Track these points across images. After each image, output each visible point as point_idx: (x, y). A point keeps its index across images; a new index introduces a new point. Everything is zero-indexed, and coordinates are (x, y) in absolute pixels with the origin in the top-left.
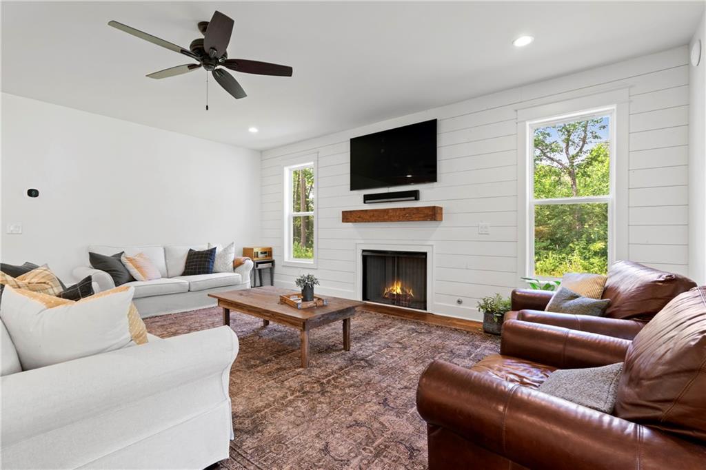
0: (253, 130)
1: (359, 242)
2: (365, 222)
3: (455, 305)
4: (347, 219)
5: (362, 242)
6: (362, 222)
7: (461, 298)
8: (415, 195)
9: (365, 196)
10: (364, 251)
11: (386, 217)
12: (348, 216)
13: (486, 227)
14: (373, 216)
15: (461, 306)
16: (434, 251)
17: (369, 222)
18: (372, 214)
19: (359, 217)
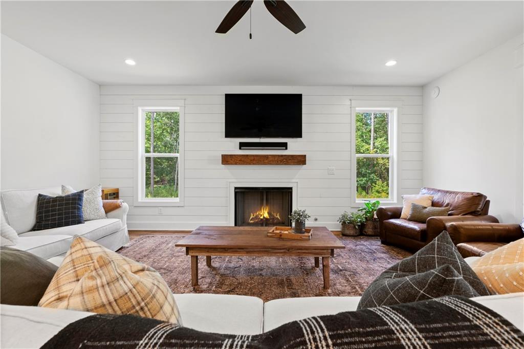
0: (130, 62)
1: (231, 181)
3: (312, 222)
4: (227, 162)
5: (235, 180)
7: (317, 217)
8: (285, 145)
9: (240, 143)
10: (236, 188)
11: (267, 161)
12: (227, 160)
13: (333, 170)
14: (254, 160)
15: (317, 222)
16: (299, 187)
17: (250, 164)
18: (252, 158)
19: (240, 160)
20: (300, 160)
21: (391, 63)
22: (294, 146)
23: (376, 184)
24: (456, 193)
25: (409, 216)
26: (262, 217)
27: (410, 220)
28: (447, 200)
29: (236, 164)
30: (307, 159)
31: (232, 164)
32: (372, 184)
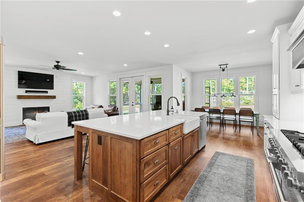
4: (20, 98)
5: (23, 105)
8: (47, 92)
9: (26, 91)
10: (23, 108)
16: (52, 106)
22: (50, 93)
23: (77, 104)
29: (25, 99)
30: (56, 97)
31: (23, 99)
32: (75, 104)
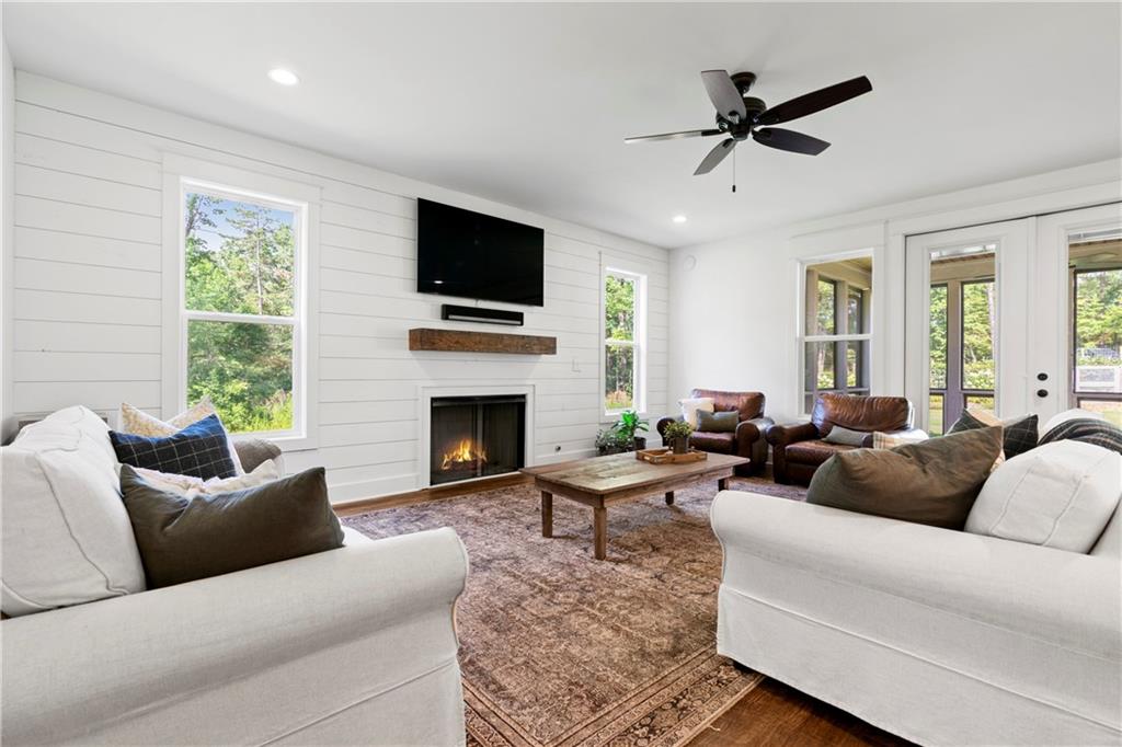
1: (428, 384)
2: (468, 351)
3: (554, 454)
5: (432, 384)
6: (463, 350)
7: (559, 445)
8: (518, 318)
9: (443, 306)
10: (433, 400)
13: (578, 364)
15: (559, 453)
17: (474, 351)
18: (478, 338)
20: (547, 346)
21: (680, 219)
22: (535, 321)
24: (739, 395)
25: (698, 427)
26: (461, 460)
27: (700, 431)
28: (733, 402)
30: (558, 345)
31: (442, 350)
